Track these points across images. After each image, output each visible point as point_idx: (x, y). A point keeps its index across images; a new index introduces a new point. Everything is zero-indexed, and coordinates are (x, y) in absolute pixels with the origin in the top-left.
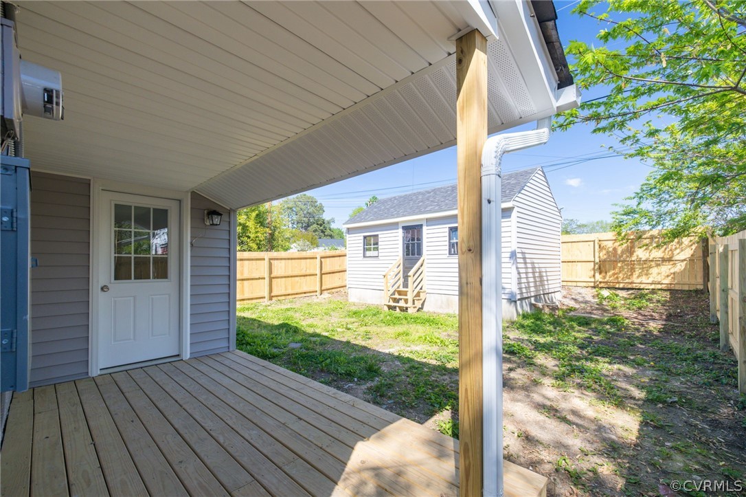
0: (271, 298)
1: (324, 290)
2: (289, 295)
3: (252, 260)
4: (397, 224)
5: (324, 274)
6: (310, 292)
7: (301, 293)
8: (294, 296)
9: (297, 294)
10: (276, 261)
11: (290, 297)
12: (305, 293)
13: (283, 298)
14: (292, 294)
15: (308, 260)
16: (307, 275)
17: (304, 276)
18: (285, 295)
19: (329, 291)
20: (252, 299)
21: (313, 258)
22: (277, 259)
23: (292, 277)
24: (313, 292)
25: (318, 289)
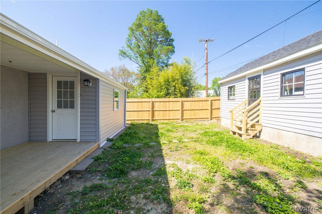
0: (182, 120)
1: (213, 118)
2: (192, 119)
3: (174, 102)
4: (244, 77)
5: (214, 109)
6: (204, 118)
7: (199, 119)
8: (195, 120)
9: (197, 119)
10: (185, 102)
11: (193, 120)
12: (201, 118)
13: (189, 120)
14: (194, 119)
15: (204, 102)
16: (203, 110)
17: (201, 110)
18: (190, 119)
19: (216, 119)
20: (174, 119)
21: (207, 101)
22: (186, 101)
23: (194, 110)
24: (206, 118)
25: (209, 117)
